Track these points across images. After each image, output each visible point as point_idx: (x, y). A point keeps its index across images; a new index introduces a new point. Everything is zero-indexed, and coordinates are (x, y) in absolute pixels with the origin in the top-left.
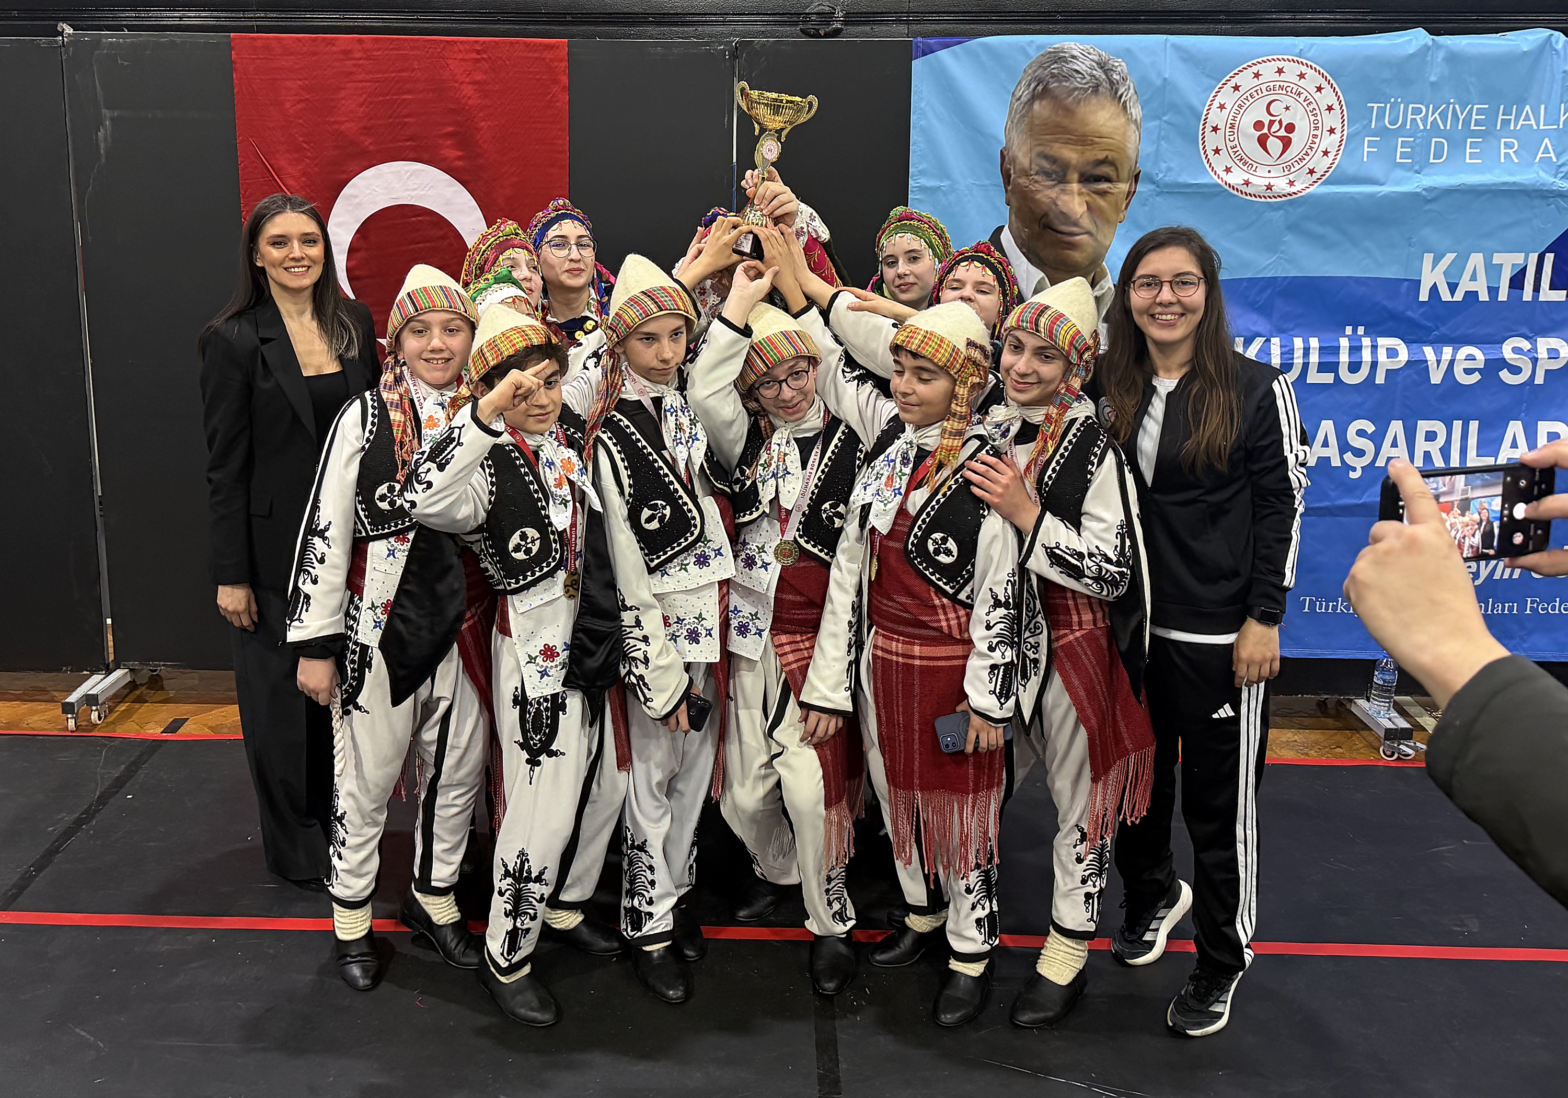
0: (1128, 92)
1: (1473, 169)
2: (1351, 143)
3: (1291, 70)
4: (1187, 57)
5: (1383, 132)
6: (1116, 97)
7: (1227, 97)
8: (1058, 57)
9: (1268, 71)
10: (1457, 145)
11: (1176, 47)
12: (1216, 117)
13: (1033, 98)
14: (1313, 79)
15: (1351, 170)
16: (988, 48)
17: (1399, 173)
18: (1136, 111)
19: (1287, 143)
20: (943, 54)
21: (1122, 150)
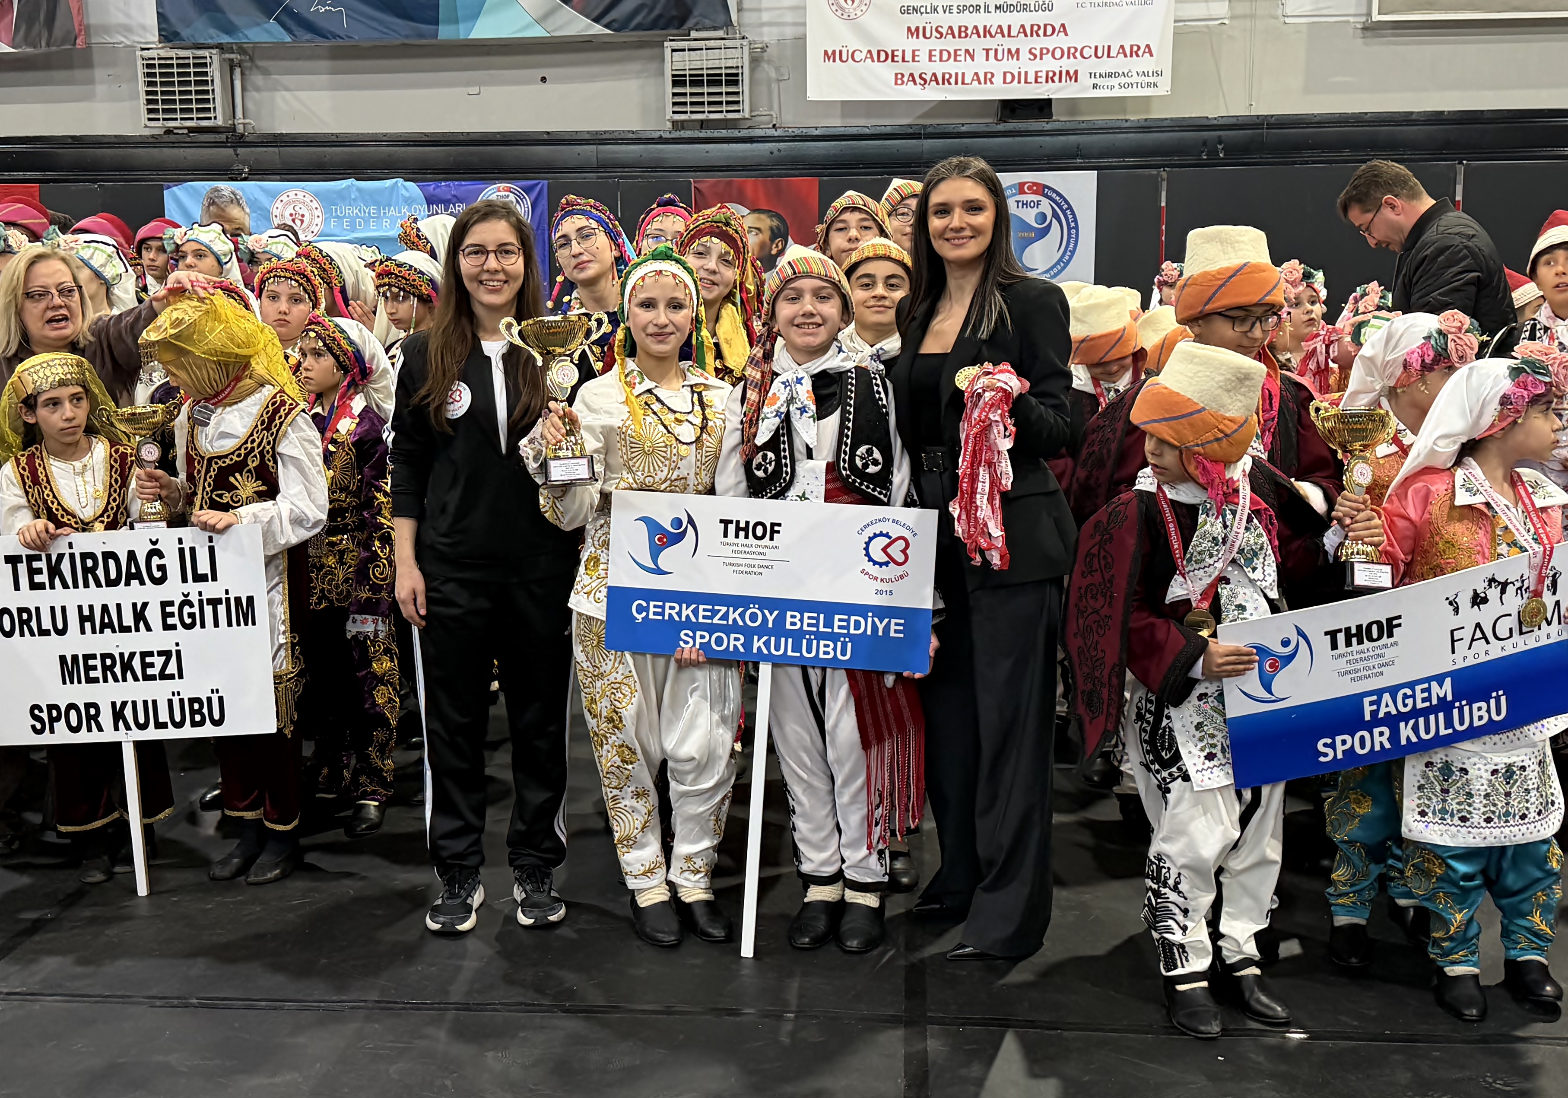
0: (243, 202)
1: (374, 230)
2: (326, 221)
3: (300, 195)
4: (263, 189)
5: (337, 217)
6: (239, 205)
7: (279, 204)
8: (216, 190)
9: (292, 194)
10: (367, 222)
11: (259, 186)
12: (275, 212)
13: (210, 205)
14: (308, 199)
15: (327, 231)
16: (191, 186)
17: (346, 233)
18: (248, 210)
19: (302, 221)
20: (175, 189)
21: (243, 224)
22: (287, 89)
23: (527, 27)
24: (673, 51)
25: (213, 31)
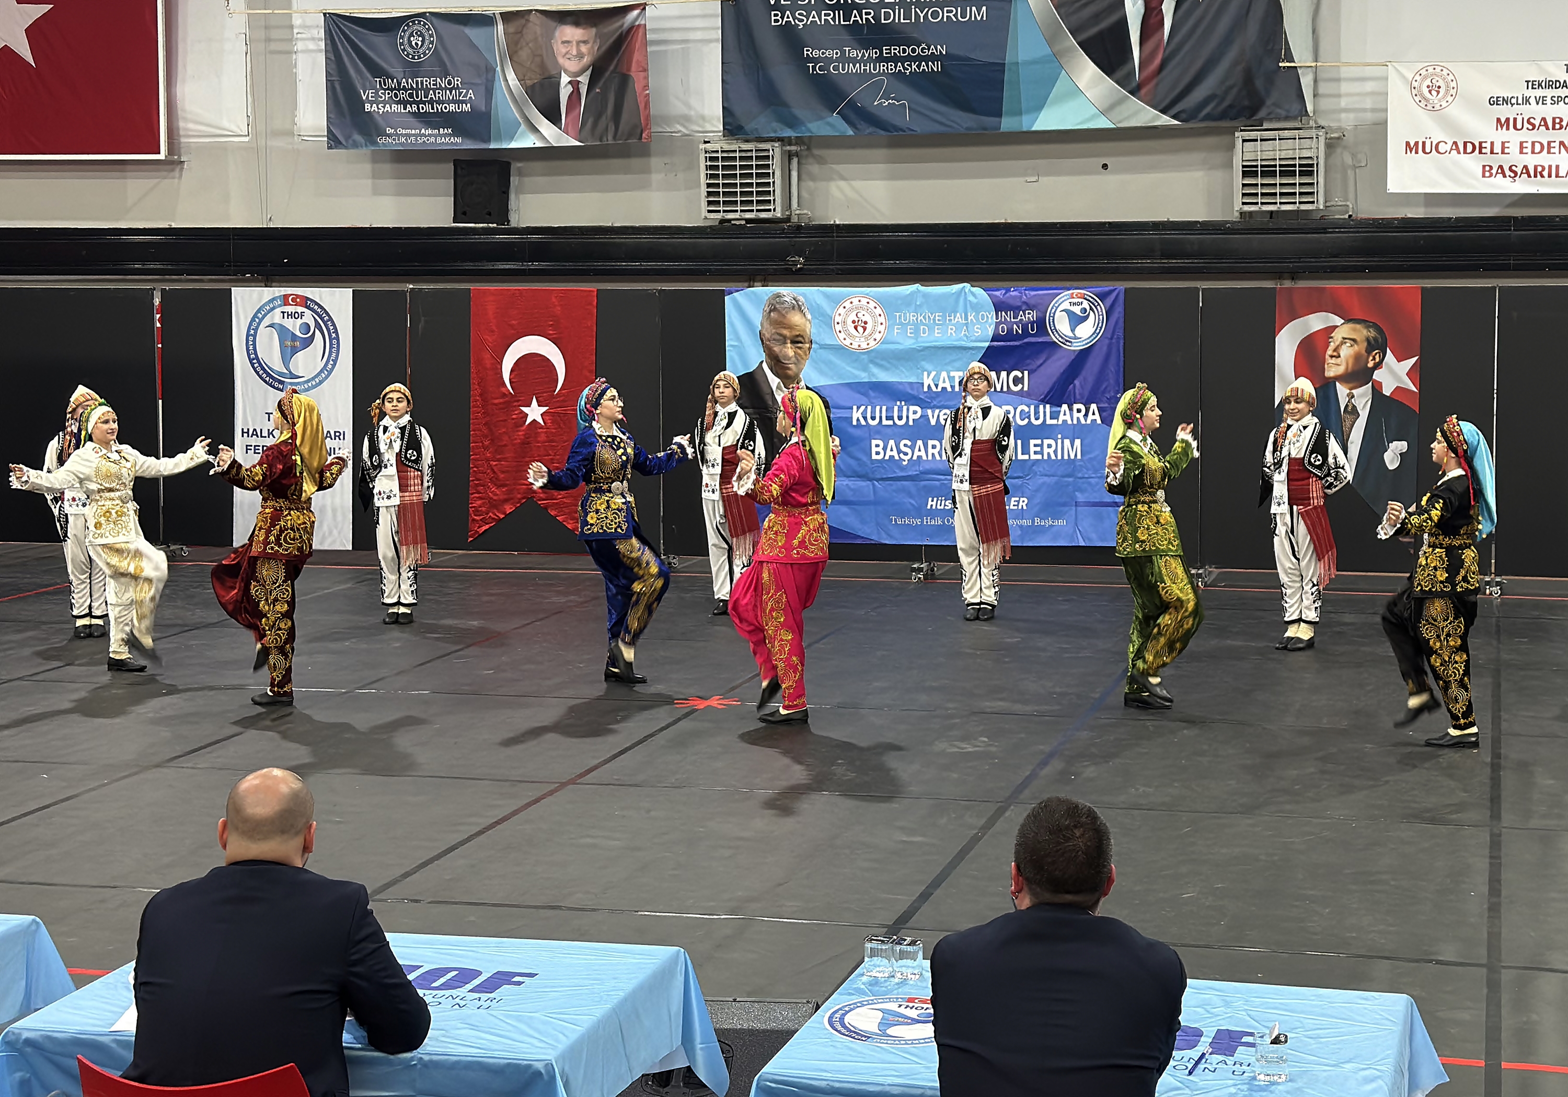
0: (805, 308)
1: (939, 338)
2: (889, 328)
3: (864, 301)
5: (901, 324)
6: (801, 311)
7: (841, 310)
8: (778, 296)
9: (855, 301)
10: (931, 329)
11: (821, 291)
13: (770, 311)
14: (871, 304)
15: (889, 339)
16: (752, 292)
17: (910, 340)
18: (809, 317)
19: (865, 329)
20: (736, 294)
21: (804, 331)
22: (843, 178)
23: (1093, 118)
24: (1244, 141)
25: (775, 125)
